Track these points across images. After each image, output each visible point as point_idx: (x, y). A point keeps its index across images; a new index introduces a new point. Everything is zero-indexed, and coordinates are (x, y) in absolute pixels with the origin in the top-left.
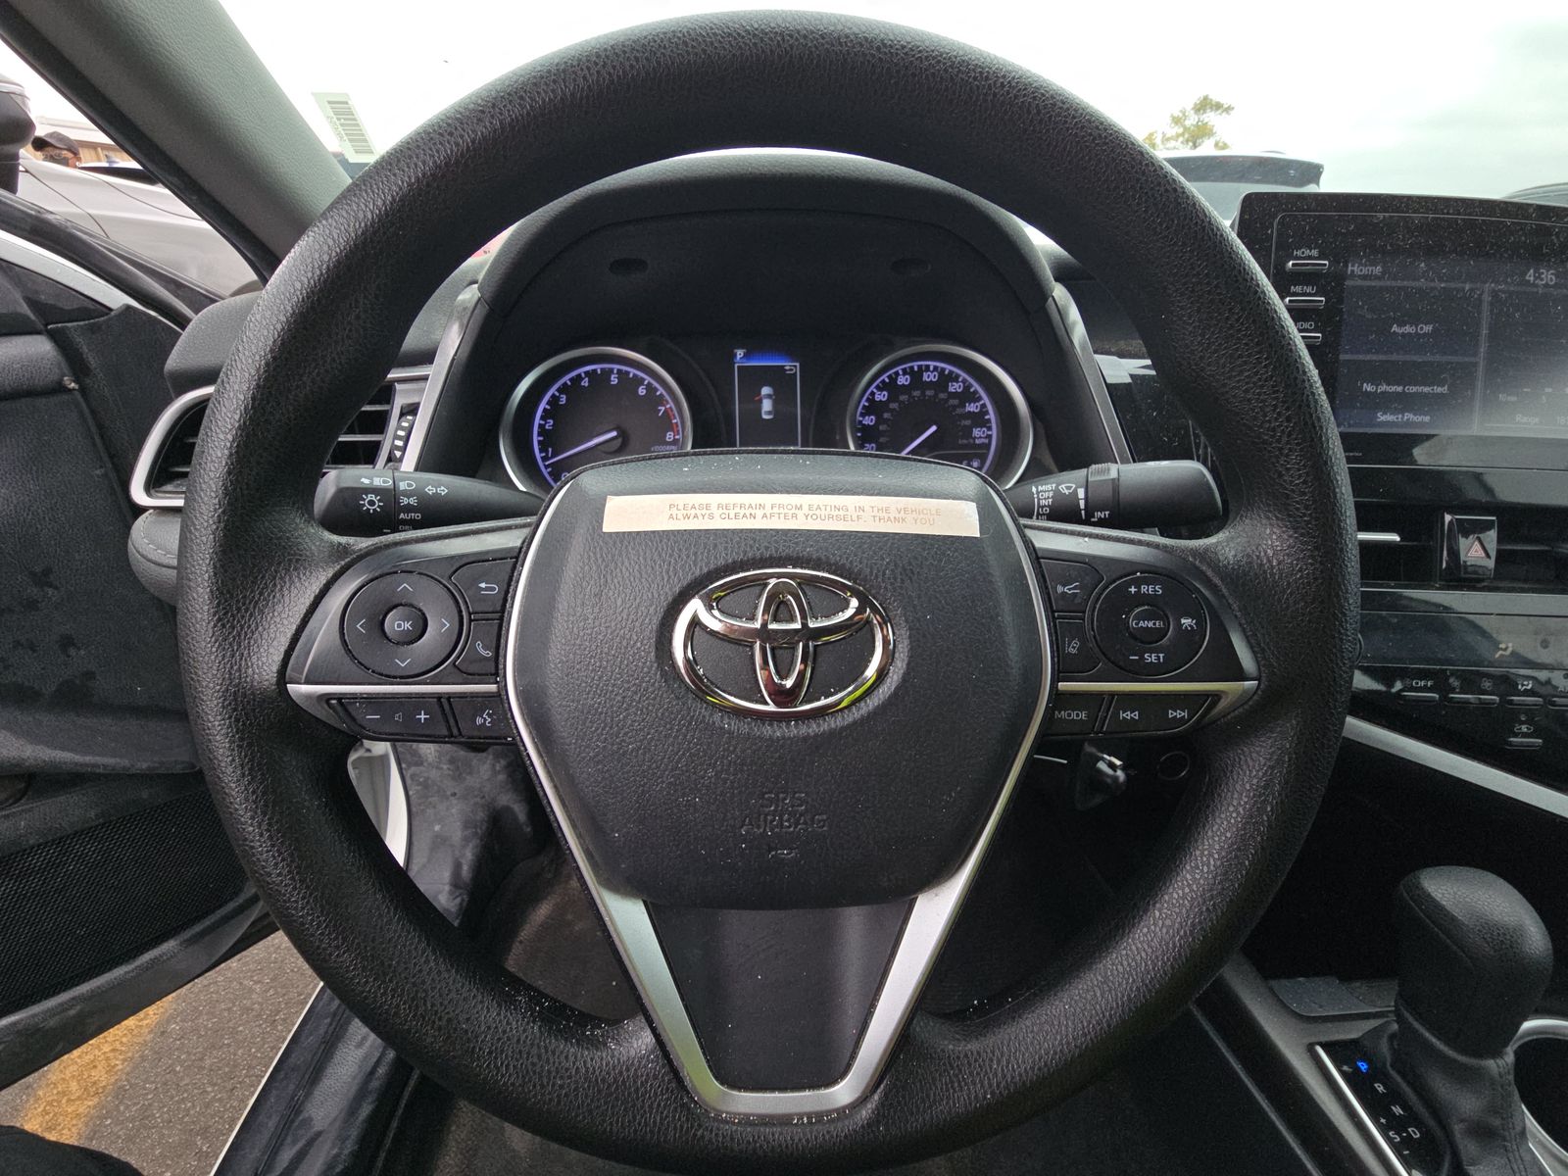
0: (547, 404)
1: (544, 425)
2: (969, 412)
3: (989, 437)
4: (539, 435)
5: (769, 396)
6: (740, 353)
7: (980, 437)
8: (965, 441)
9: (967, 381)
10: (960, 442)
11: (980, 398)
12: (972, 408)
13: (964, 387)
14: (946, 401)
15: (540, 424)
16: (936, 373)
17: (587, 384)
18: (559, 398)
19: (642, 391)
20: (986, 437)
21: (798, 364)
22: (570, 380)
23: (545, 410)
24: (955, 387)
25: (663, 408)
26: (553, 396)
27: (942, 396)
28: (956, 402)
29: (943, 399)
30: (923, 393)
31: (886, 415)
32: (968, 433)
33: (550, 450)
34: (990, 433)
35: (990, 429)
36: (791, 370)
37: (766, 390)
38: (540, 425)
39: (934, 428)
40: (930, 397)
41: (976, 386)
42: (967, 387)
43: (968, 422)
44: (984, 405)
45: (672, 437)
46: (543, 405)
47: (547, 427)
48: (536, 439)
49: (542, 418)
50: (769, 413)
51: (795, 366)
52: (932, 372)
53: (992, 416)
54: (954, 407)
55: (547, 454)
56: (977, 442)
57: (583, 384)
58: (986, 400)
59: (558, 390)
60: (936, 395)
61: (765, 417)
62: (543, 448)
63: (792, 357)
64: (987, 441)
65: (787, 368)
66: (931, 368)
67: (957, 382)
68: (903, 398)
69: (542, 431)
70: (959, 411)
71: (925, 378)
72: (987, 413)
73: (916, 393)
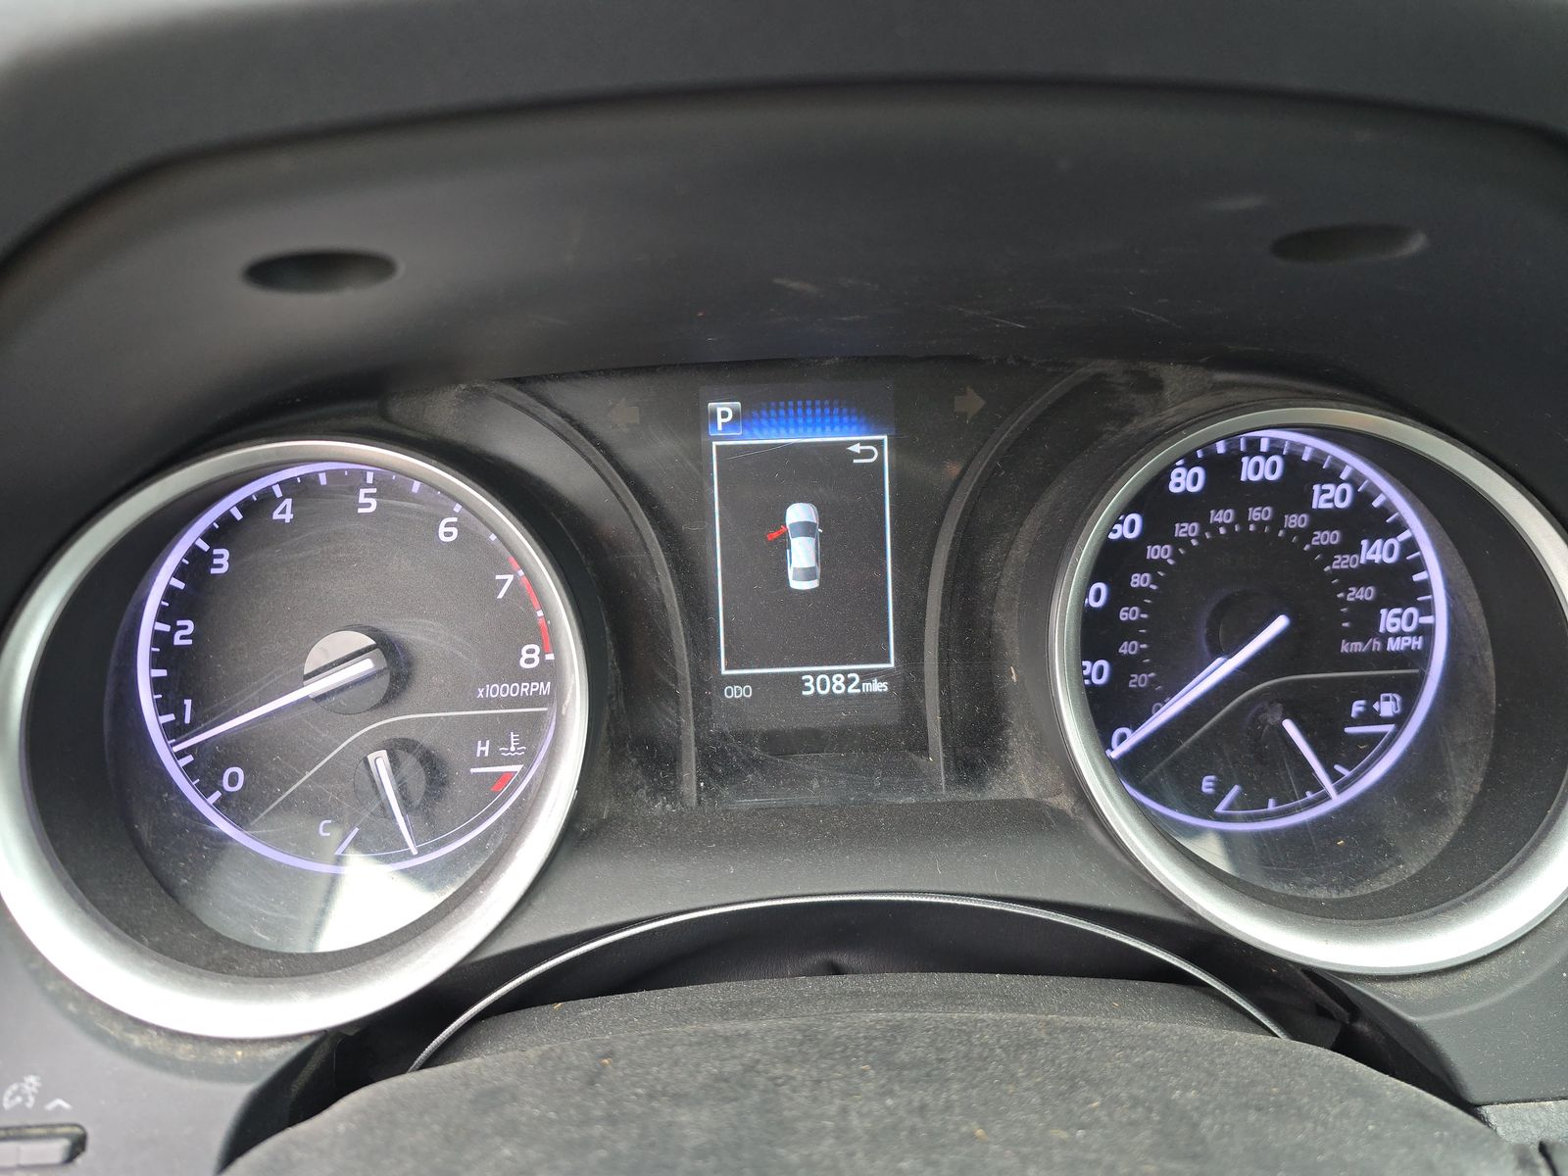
0: (175, 575)
1: (171, 635)
2: (1371, 563)
3: (1426, 632)
4: (156, 662)
5: (807, 529)
6: (724, 410)
7: (1401, 634)
8: (1357, 646)
9: (1363, 478)
10: (1344, 648)
11: (1399, 526)
12: (1377, 552)
13: (1357, 495)
14: (1306, 535)
15: (156, 634)
16: (1277, 458)
17: (288, 517)
18: (209, 556)
19: (447, 532)
20: (1416, 633)
21: (885, 438)
22: (240, 506)
23: (170, 593)
24: (1328, 497)
25: (510, 578)
26: (193, 552)
27: (1296, 521)
28: (1329, 537)
29: (1297, 531)
30: (1242, 517)
31: (1138, 580)
32: (1365, 621)
33: (188, 703)
34: (1427, 620)
35: (1427, 609)
36: (868, 454)
37: (798, 513)
38: (158, 638)
39: (1280, 623)
40: (1261, 524)
41: (1388, 493)
42: (1363, 499)
43: (1365, 594)
44: (1411, 546)
45: (535, 656)
46: (165, 577)
47: (177, 641)
48: (145, 674)
49: (162, 615)
50: (809, 574)
51: (879, 444)
52: (1267, 455)
53: (1433, 573)
54: (1329, 552)
55: (180, 716)
56: (1393, 645)
57: (276, 516)
58: (1417, 528)
59: (206, 537)
60: (1277, 522)
61: (797, 585)
62: (168, 696)
63: (870, 415)
64: (1417, 643)
65: (856, 448)
66: (1264, 446)
67: (1338, 482)
68: (1187, 530)
69: (164, 651)
70: (1342, 562)
71: (1247, 473)
72: (1419, 565)
73: (1222, 517)
